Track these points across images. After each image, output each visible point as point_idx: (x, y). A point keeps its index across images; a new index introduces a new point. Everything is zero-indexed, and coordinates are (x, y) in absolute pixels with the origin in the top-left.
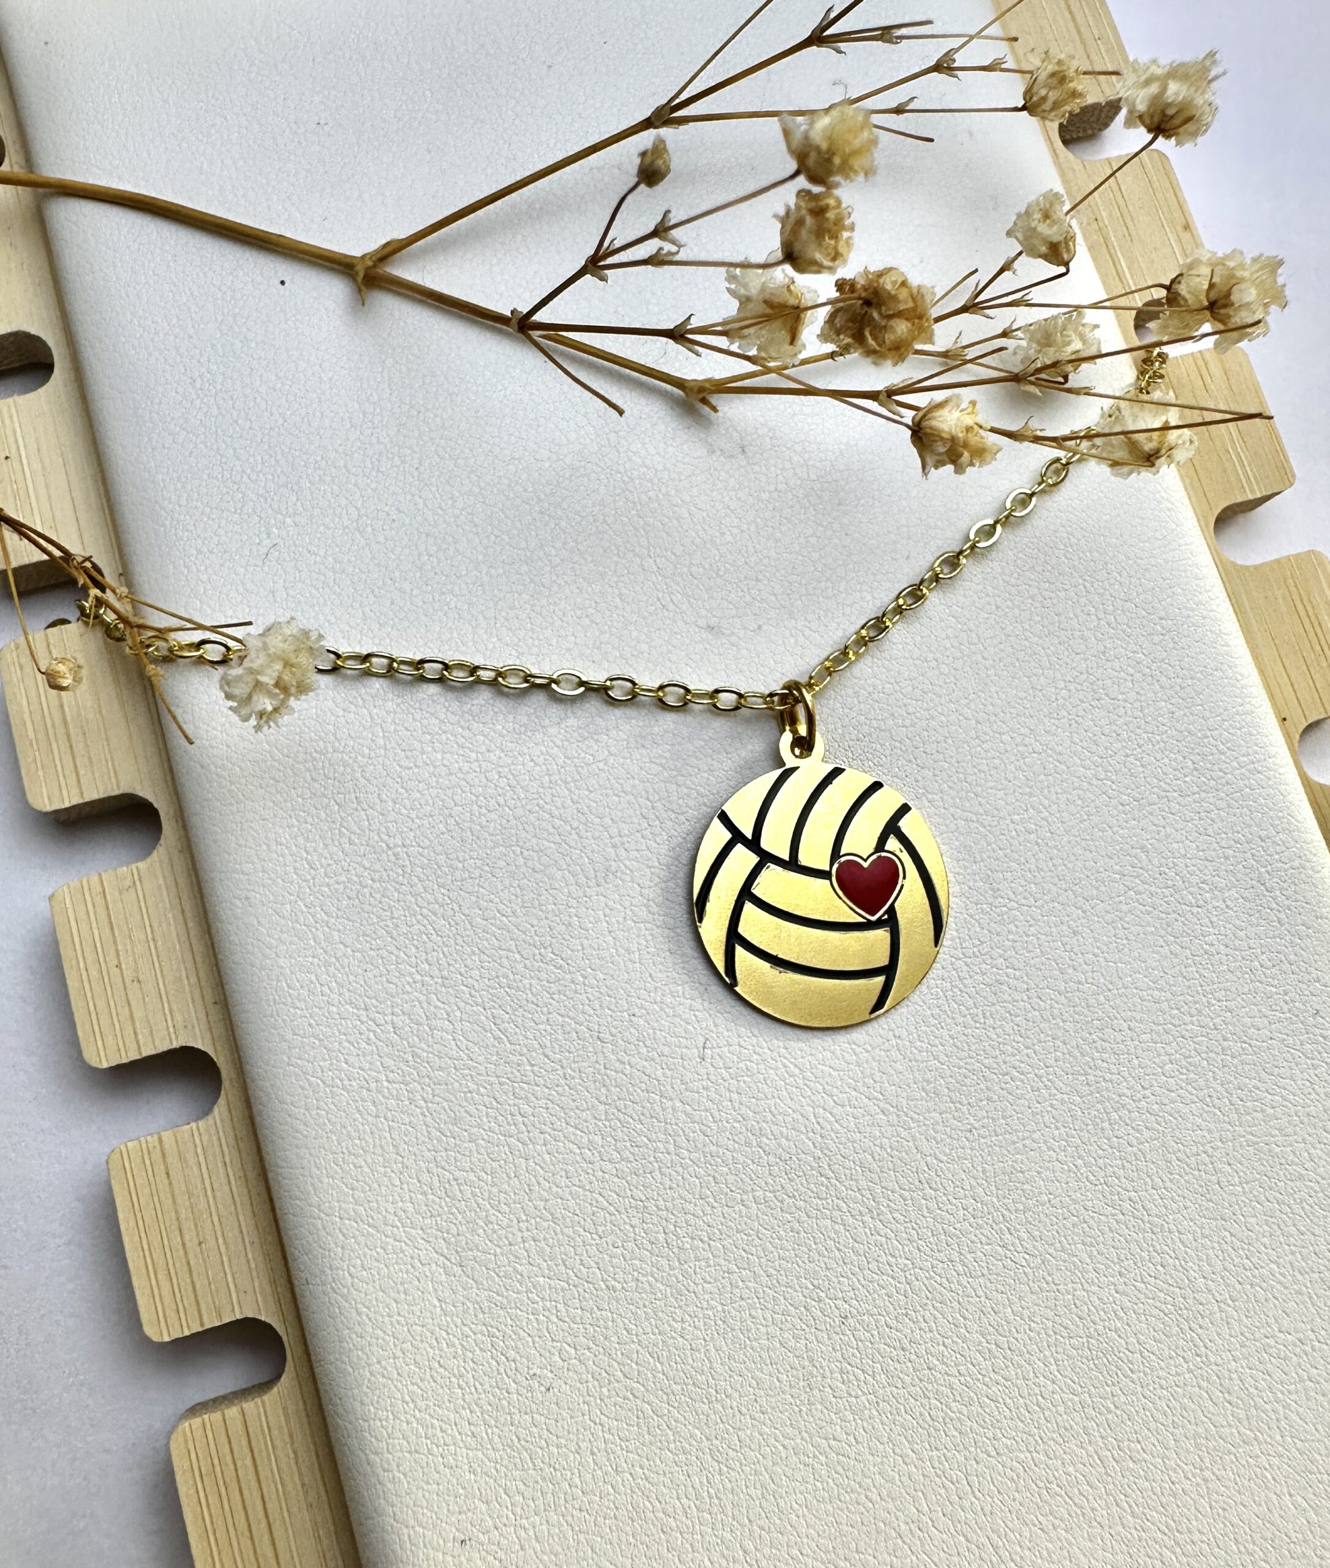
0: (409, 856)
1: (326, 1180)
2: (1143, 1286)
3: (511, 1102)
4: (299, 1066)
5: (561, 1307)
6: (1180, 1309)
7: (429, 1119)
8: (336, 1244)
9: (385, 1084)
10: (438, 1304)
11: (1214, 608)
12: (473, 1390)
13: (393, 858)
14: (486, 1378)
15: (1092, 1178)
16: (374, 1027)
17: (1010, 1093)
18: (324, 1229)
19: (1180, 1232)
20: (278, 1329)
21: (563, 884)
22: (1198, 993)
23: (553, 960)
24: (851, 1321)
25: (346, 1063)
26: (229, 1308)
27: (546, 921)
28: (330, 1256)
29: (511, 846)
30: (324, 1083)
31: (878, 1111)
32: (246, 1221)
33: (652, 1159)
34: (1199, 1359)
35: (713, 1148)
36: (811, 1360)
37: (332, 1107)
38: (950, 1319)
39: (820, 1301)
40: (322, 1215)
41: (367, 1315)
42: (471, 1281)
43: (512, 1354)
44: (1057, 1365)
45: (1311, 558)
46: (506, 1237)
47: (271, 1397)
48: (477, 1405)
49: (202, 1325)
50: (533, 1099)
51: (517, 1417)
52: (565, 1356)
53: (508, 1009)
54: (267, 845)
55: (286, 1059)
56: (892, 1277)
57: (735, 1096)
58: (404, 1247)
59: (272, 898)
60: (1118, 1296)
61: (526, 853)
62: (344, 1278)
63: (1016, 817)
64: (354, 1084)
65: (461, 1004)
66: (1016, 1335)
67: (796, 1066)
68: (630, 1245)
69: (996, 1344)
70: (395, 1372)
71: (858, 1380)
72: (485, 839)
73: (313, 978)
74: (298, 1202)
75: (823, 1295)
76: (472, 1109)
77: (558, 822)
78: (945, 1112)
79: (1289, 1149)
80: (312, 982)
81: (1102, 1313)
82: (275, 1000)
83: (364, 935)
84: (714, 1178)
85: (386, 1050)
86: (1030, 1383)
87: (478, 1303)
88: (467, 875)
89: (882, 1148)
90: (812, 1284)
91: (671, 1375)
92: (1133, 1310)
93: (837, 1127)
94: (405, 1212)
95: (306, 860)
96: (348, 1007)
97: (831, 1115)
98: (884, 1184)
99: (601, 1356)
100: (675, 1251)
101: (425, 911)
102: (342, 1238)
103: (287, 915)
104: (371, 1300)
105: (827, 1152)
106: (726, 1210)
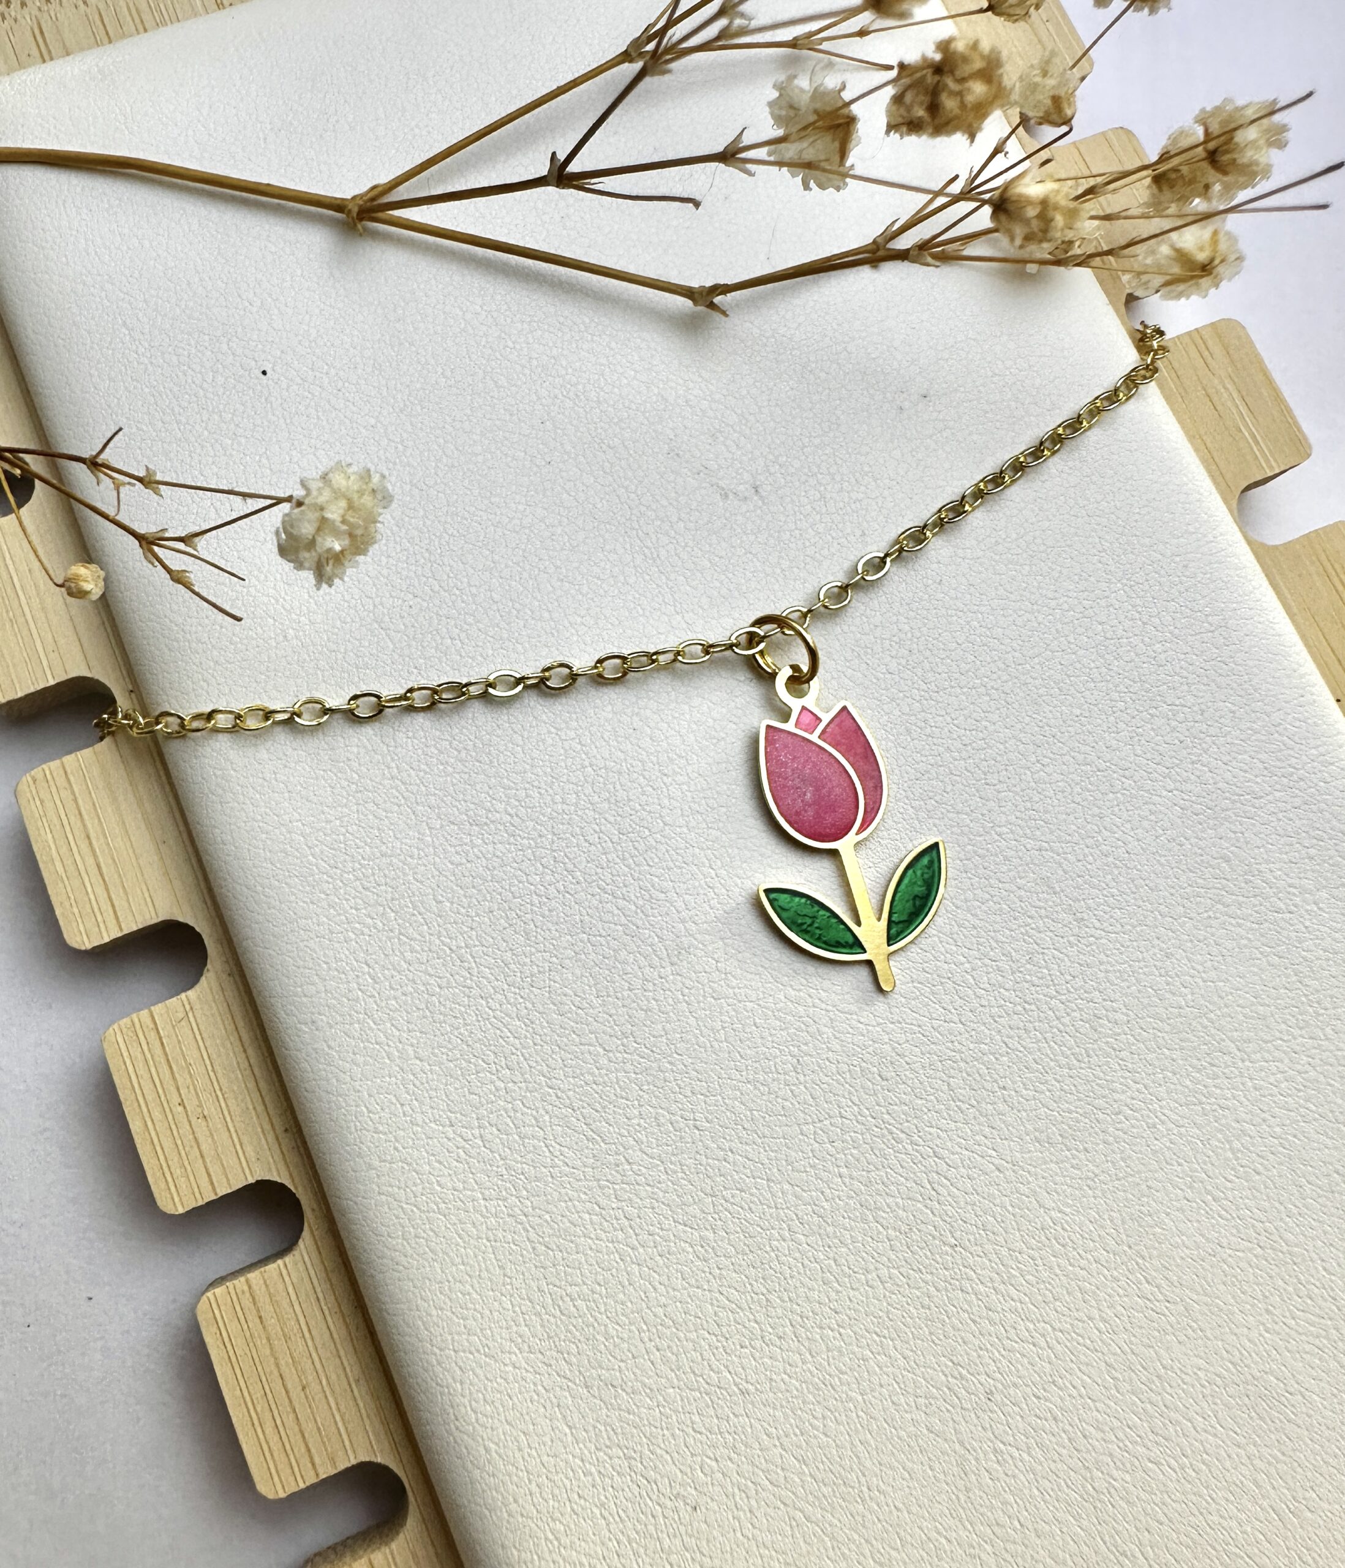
0: (473, 957)
1: (434, 1312)
2: (1293, 1322)
3: (614, 1206)
4: (390, 1195)
5: (696, 1418)
7: (532, 1235)
8: (453, 1379)
9: (482, 1202)
10: (567, 1431)
12: (617, 1519)
13: (458, 962)
15: (1223, 1213)
16: (462, 1143)
17: (1124, 1133)
18: (439, 1364)
19: (1320, 1259)
20: (395, 1470)
21: (636, 968)
22: (1300, 1002)
23: (636, 1049)
24: (998, 1397)
25: (440, 1185)
26: (342, 1454)
27: (625, 1010)
28: (449, 1393)
29: (577, 934)
30: (418, 1209)
31: (994, 1168)
33: (768, 1249)
35: (830, 1229)
36: (961, 1443)
37: (431, 1234)
38: (1100, 1382)
39: (962, 1377)
40: (438, 1351)
41: (496, 1452)
42: (598, 1402)
43: (651, 1474)
44: (1216, 1418)
46: (629, 1351)
48: (623, 1534)
49: (317, 1475)
50: (637, 1200)
51: (667, 1542)
52: (707, 1471)
53: (599, 1108)
54: (326, 963)
55: (374, 1186)
56: (1034, 1345)
57: (844, 1170)
58: (525, 1374)
59: (338, 1018)
60: (1267, 1335)
61: (592, 939)
62: (467, 1415)
63: (1090, 841)
64: (449, 1206)
65: (549, 1108)
66: (1169, 1390)
67: (903, 1132)
68: (758, 1343)
69: (1151, 1403)
70: (534, 1510)
71: (1012, 1458)
72: (550, 930)
73: (394, 1101)
74: (407, 1338)
75: (964, 1372)
76: (575, 1218)
77: (621, 903)
78: (1062, 1162)
80: (392, 1104)
81: (1253, 1355)
82: (355, 1126)
83: (439, 1046)
84: (835, 1261)
85: (477, 1164)
86: (1190, 1440)
87: (609, 1425)
88: (536, 970)
89: (1003, 1207)
90: (951, 1361)
91: (819, 1476)
92: (1286, 1348)
93: (955, 1190)
94: (520, 1336)
95: (369, 973)
96: (433, 1125)
97: (946, 1178)
98: (1012, 1246)
99: (745, 1466)
100: (806, 1344)
101: (498, 1012)
102: (459, 1372)
103: (357, 1035)
104: (498, 1435)
105: (947, 1219)
106: (852, 1293)
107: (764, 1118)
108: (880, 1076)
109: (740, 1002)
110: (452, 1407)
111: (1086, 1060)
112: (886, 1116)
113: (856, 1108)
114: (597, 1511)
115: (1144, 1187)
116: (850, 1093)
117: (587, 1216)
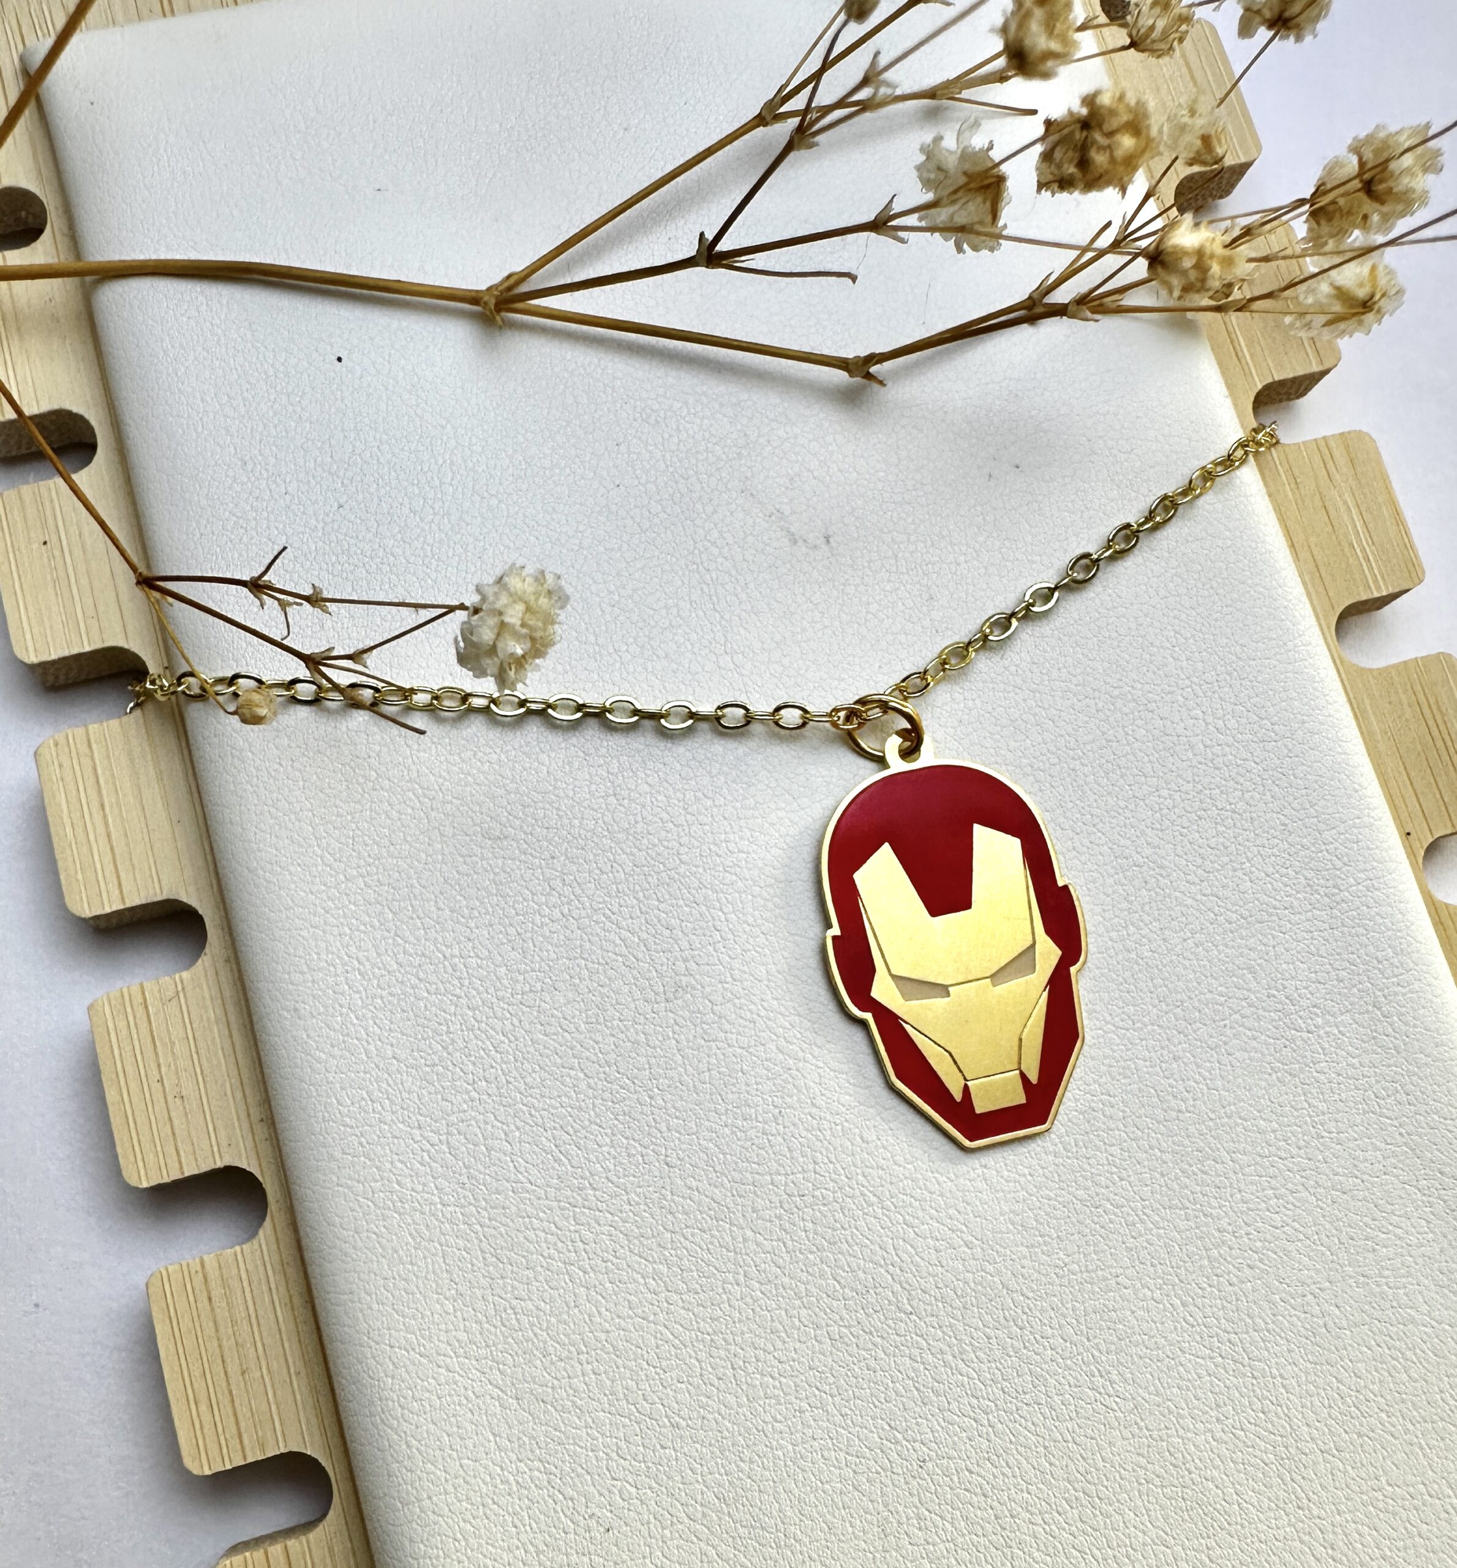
1: (375, 1306)
3: (572, 1228)
4: (349, 1188)
5: (623, 1444)
6: (1282, 1459)
7: (484, 1245)
8: (385, 1372)
9: (439, 1206)
10: (491, 1438)
11: (1332, 712)
12: (528, 1528)
13: (450, 970)
14: (542, 1517)
15: (1189, 1317)
16: (428, 1146)
17: (1102, 1227)
18: (374, 1357)
19: (1281, 1376)
20: (324, 1464)
21: (630, 999)
22: (1306, 1123)
24: (930, 1465)
25: (399, 1184)
26: (272, 1442)
27: (613, 1039)
28: (379, 1387)
29: (575, 958)
30: (375, 1205)
31: (962, 1243)
32: (291, 1348)
33: (721, 1290)
34: (1301, 1512)
35: (786, 1280)
36: (886, 1505)
37: (383, 1230)
38: (1035, 1464)
39: (897, 1442)
40: (372, 1344)
41: (418, 1449)
42: (526, 1415)
43: (570, 1492)
44: (1149, 1516)
45: (1440, 659)
46: (565, 1370)
47: (316, 1535)
48: (532, 1543)
49: (245, 1458)
50: (596, 1226)
51: (573, 1558)
52: (626, 1496)
53: (571, 1131)
54: (318, 954)
55: (335, 1178)
56: (975, 1421)
57: (810, 1225)
58: (457, 1377)
59: (322, 1009)
60: (1215, 1443)
61: (590, 965)
62: (393, 1409)
64: (406, 1206)
65: (520, 1124)
66: (1105, 1483)
67: (875, 1195)
68: (696, 1380)
69: (1084, 1492)
70: (447, 1509)
71: (936, 1526)
72: (548, 951)
73: (365, 1096)
74: (346, 1329)
75: (899, 1436)
76: (531, 1234)
77: (625, 934)
78: (1034, 1246)
79: (1402, 1291)
80: (363, 1099)
81: (1197, 1461)
82: (323, 1116)
83: (419, 1051)
84: (786, 1311)
85: (440, 1169)
86: (1120, 1534)
87: (534, 1439)
88: (527, 988)
89: (966, 1282)
90: (890, 1426)
91: (737, 1516)
92: (1231, 1458)
93: (919, 1260)
94: (458, 1341)
95: (359, 970)
96: (401, 1126)
97: (912, 1246)
98: (967, 1321)
99: (665, 1497)
100: (744, 1387)
101: (483, 1025)
102: (391, 1367)
103: (338, 1027)
104: (421, 1433)
105: (908, 1287)
106: (797, 1345)
107: (736, 1163)
108: (862, 1138)
109: (729, 1046)
110: (380, 1399)
111: (1074, 1150)
112: (860, 1177)
113: (831, 1166)
114: (509, 1519)
115: (1113, 1282)
116: (827, 1149)
117: (543, 1235)
